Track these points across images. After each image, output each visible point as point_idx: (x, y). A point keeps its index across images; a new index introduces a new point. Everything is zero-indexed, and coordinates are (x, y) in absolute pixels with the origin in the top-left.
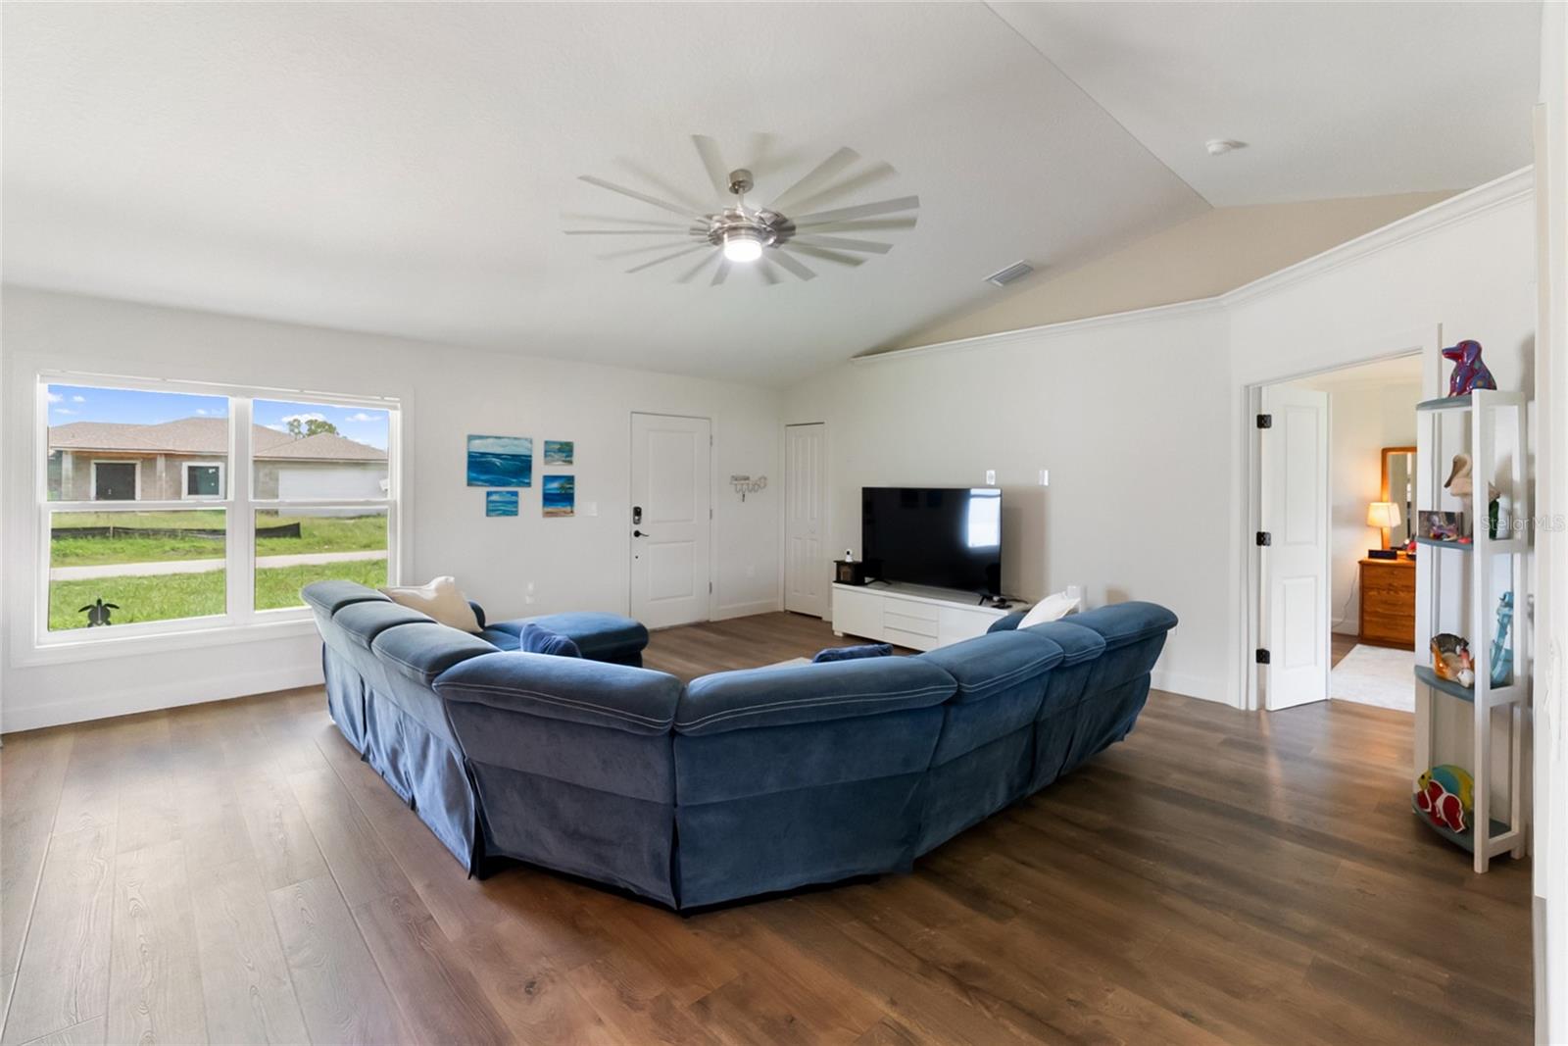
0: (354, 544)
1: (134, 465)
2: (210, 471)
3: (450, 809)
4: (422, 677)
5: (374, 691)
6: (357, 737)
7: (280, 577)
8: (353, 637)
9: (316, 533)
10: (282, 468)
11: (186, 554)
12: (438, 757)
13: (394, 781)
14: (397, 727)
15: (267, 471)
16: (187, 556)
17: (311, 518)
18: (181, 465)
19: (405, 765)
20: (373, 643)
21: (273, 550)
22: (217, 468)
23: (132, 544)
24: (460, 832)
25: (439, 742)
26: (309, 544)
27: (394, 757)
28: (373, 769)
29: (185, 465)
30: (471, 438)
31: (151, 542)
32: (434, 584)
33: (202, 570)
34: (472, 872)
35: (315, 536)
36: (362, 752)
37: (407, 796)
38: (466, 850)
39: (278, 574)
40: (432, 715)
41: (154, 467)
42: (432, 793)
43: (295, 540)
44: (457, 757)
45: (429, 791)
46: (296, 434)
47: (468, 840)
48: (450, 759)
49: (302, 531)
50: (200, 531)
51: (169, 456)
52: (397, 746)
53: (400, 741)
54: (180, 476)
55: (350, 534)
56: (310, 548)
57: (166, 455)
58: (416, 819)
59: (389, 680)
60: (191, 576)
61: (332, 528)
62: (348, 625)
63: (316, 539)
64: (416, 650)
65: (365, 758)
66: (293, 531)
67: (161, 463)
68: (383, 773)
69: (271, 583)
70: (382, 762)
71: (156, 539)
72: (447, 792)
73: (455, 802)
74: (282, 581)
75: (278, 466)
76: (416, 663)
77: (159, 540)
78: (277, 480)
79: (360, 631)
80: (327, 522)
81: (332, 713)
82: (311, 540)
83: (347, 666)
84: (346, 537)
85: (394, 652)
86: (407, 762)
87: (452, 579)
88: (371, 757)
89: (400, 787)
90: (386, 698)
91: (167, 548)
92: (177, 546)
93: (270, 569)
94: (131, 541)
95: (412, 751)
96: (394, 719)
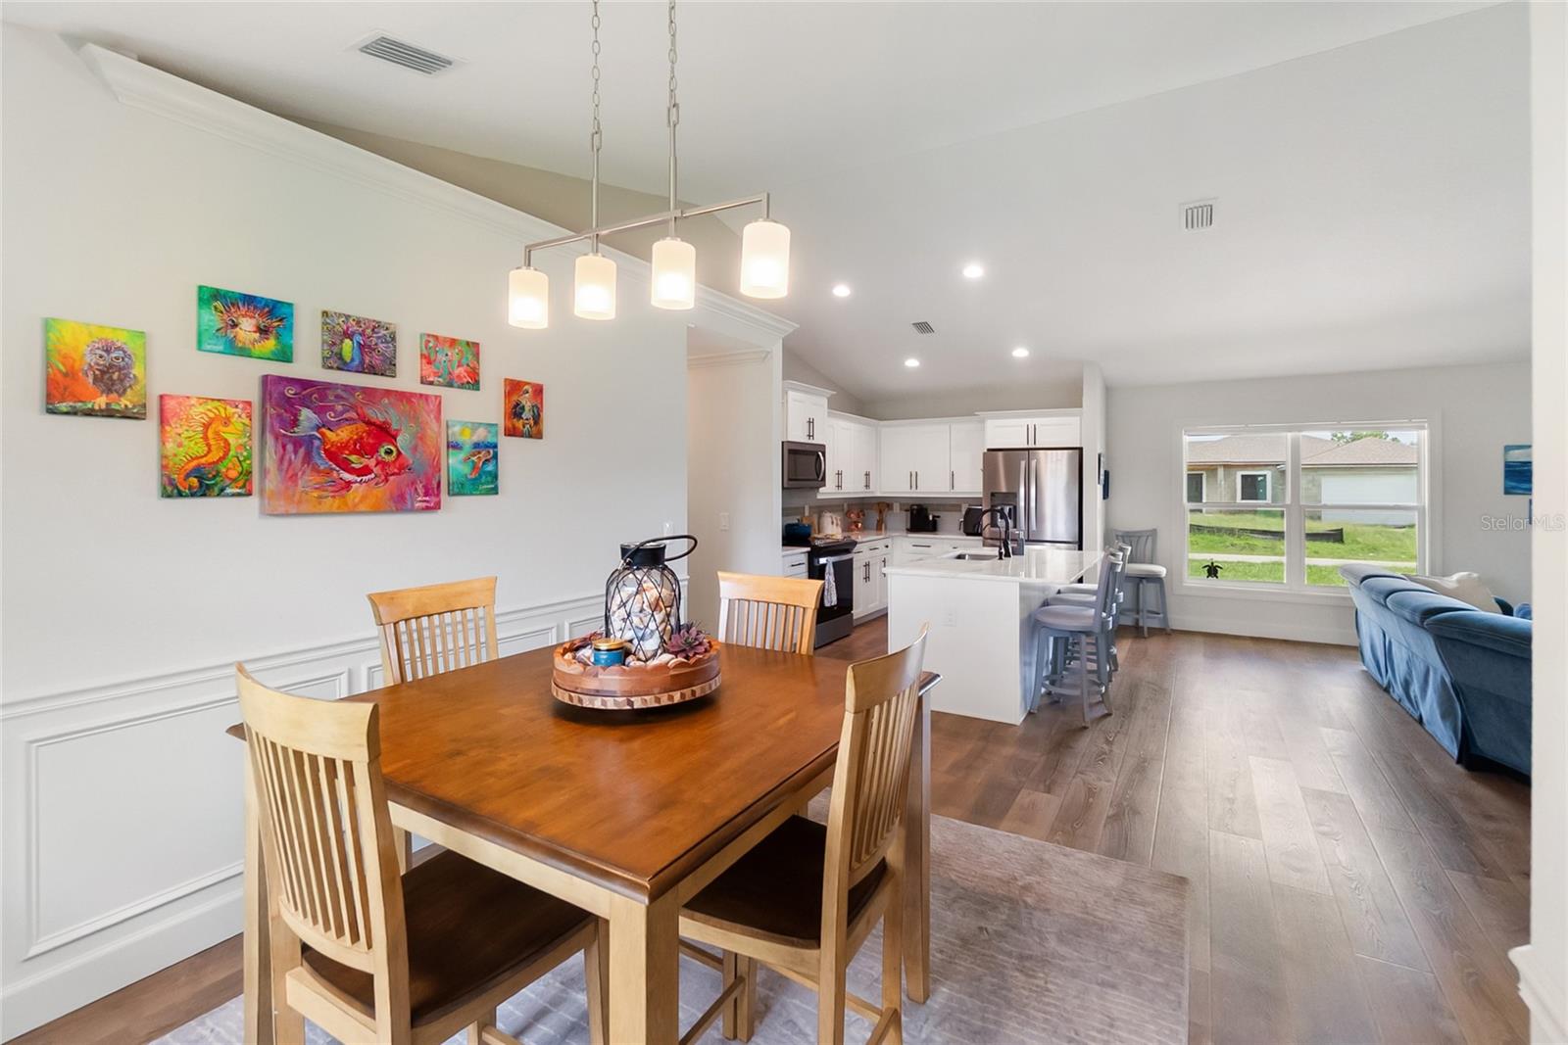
0: (1403, 553)
1: (1202, 474)
2: (1260, 479)
3: (1443, 717)
4: (1418, 619)
5: (1392, 640)
6: (1381, 675)
7: (1324, 573)
8: (1374, 596)
9: (1359, 539)
10: (1324, 475)
11: (1242, 550)
12: (1435, 678)
13: (1408, 705)
14: (1407, 663)
15: (1310, 478)
16: (1244, 551)
17: (1354, 525)
18: (1235, 474)
19: (1414, 691)
20: (1388, 600)
21: (1316, 552)
22: (1265, 476)
23: (1203, 539)
24: (1451, 734)
25: (1435, 670)
26: (1353, 550)
27: (1407, 685)
28: (1392, 698)
29: (1240, 474)
30: (1508, 448)
31: (1216, 538)
32: (1455, 577)
33: (1259, 562)
34: (1459, 761)
35: (1359, 543)
36: (1384, 686)
37: (1416, 716)
38: (1455, 745)
39: (1321, 571)
40: (1427, 650)
41: (1216, 475)
42: (1431, 706)
43: (1337, 545)
44: (1447, 680)
45: (1429, 707)
46: (1339, 439)
47: (1456, 737)
48: (1443, 681)
49: (1345, 537)
50: (1253, 531)
51: (1227, 466)
52: (1408, 677)
53: (1410, 673)
54: (1235, 484)
55: (1398, 543)
56: (1353, 554)
57: (1225, 466)
58: (1423, 730)
59: (1400, 627)
60: (1251, 565)
61: (1378, 536)
62: (1371, 589)
63: (1360, 546)
64: (1415, 603)
65: (1387, 690)
66: (1337, 536)
67: (1221, 472)
68: (1400, 700)
69: (1315, 577)
70: (1398, 691)
71: (1219, 536)
72: (1441, 704)
73: (1447, 714)
74: (1325, 577)
75: (1320, 473)
76: (1414, 610)
77: (1221, 536)
78: (1320, 486)
79: (1379, 592)
80: (1372, 529)
81: (1363, 662)
82: (1355, 546)
83: (1374, 624)
84: (1393, 545)
85: (1401, 604)
86: (1415, 689)
87: (1475, 575)
88: (1391, 690)
89: (1412, 709)
90: (1400, 643)
91: (1228, 544)
92: (1235, 542)
93: (1314, 566)
94: (1202, 536)
95: (1418, 682)
96: (1405, 656)
